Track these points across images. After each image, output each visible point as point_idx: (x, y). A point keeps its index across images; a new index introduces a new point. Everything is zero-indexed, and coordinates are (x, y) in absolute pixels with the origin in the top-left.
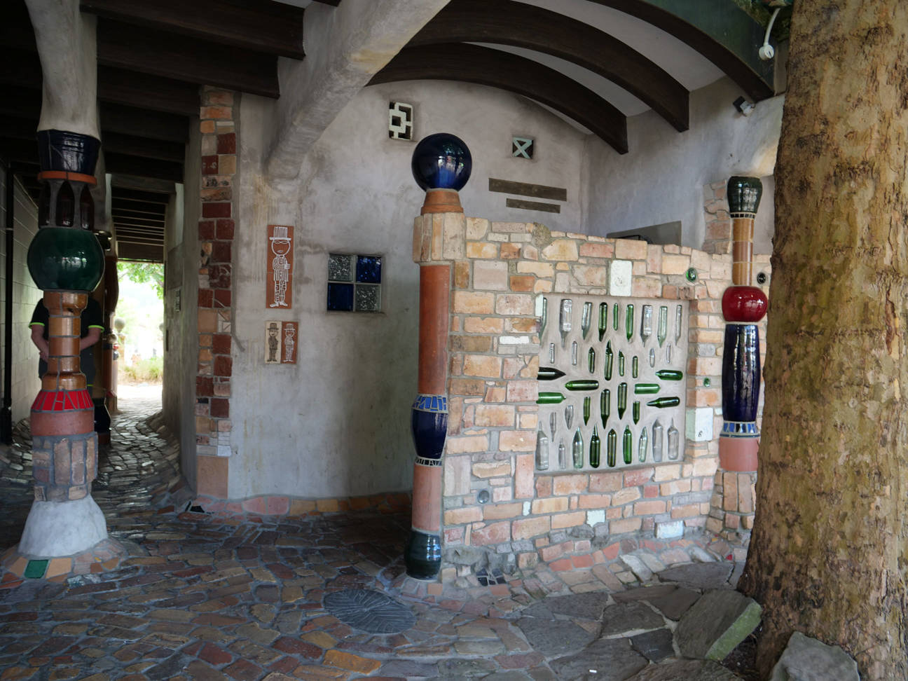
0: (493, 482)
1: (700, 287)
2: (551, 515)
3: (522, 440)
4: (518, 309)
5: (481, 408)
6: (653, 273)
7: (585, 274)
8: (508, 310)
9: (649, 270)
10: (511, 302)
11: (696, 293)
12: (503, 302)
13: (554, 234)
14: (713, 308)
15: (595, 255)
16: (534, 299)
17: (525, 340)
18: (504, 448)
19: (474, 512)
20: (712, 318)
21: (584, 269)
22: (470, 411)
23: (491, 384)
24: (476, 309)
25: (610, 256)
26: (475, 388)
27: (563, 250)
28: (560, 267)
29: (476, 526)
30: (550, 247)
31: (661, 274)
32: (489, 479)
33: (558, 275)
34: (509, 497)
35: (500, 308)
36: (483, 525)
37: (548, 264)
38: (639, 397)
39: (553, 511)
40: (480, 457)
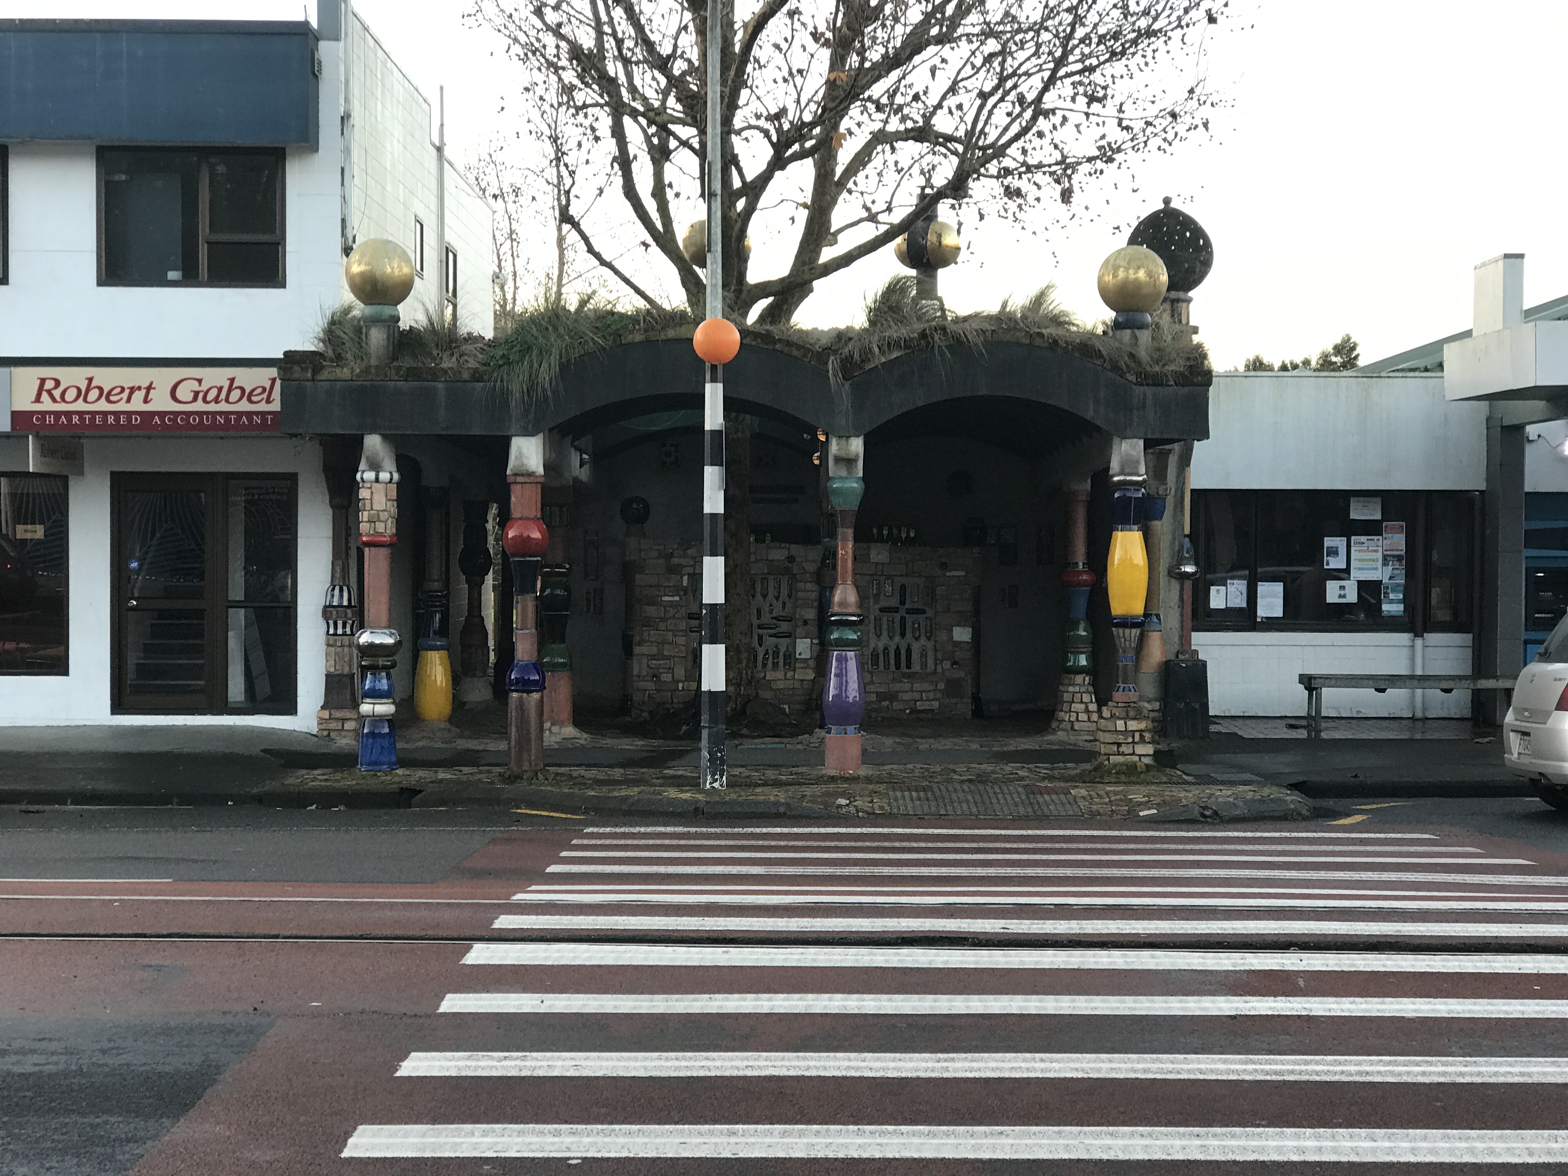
0: (660, 670)
4: (672, 582)
5: (652, 632)
8: (667, 583)
10: (668, 579)
12: (662, 579)
17: (677, 598)
18: (665, 653)
19: (650, 685)
22: (646, 634)
23: (657, 620)
24: (647, 583)
26: (648, 623)
29: (652, 692)
32: (659, 668)
34: (670, 679)
35: (661, 582)
36: (656, 691)
38: (760, 631)
40: (653, 657)
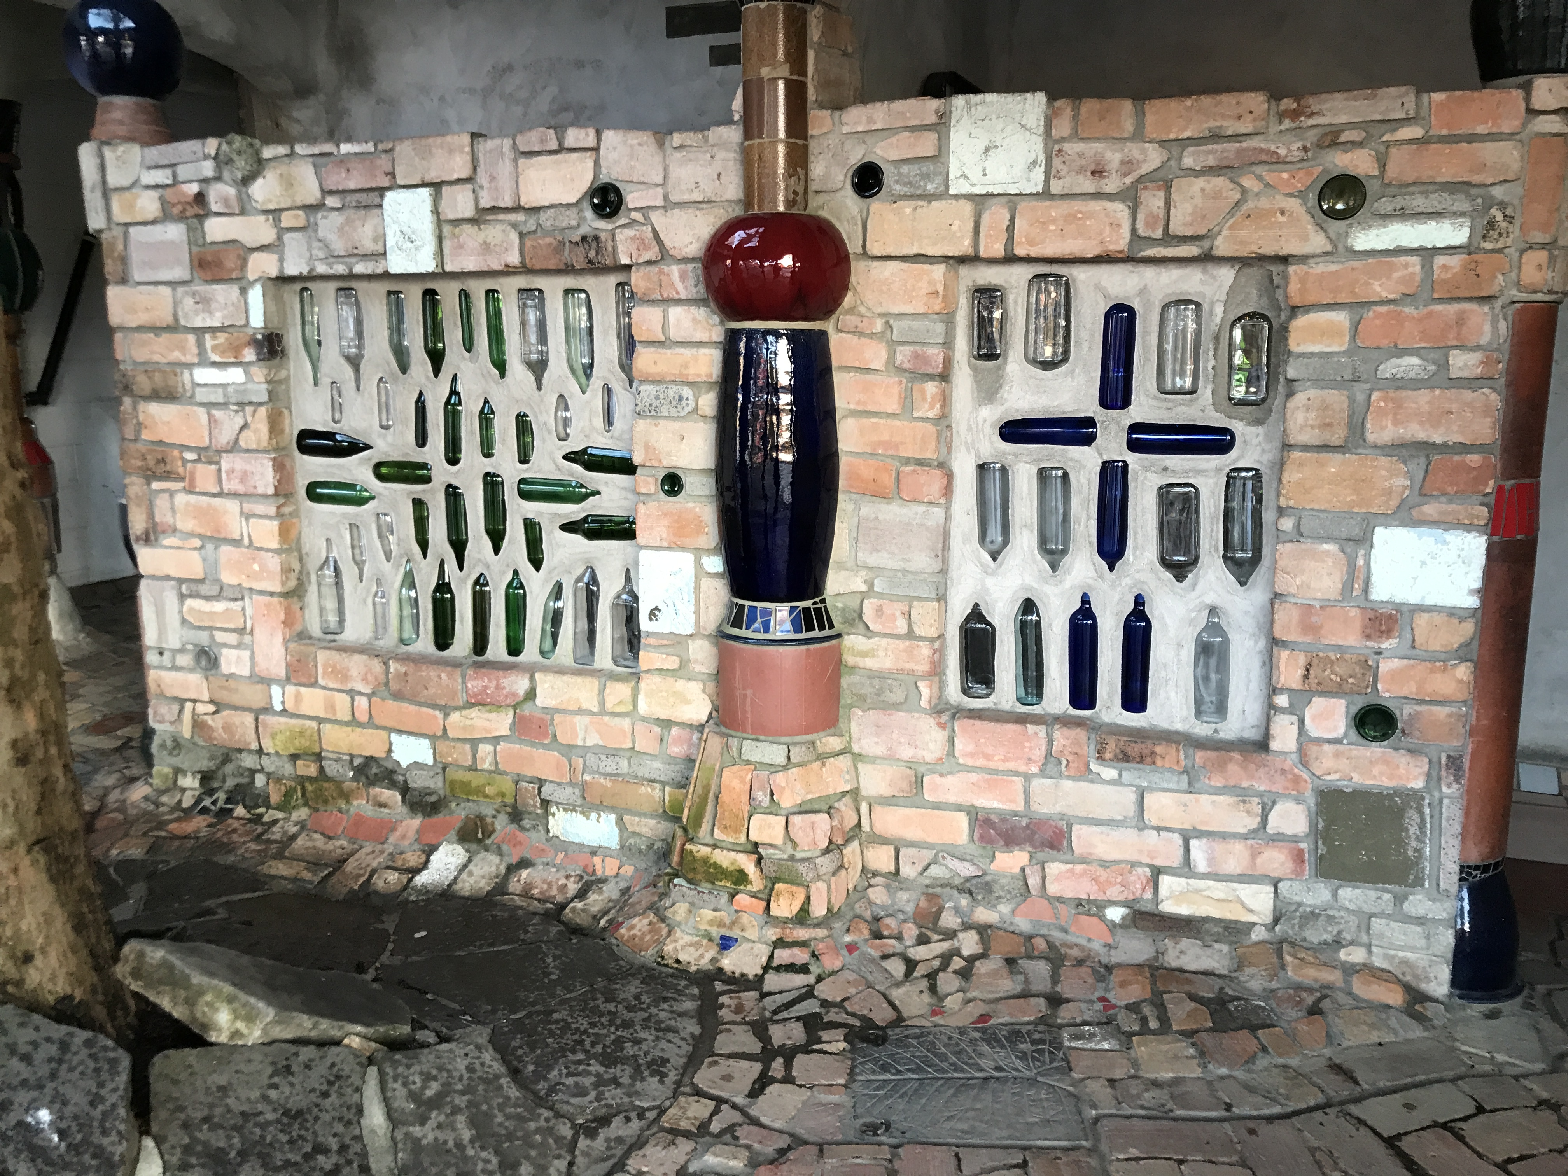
0: (220, 637)
1: (630, 232)
2: (320, 721)
3: (256, 567)
4: (218, 314)
6: (494, 209)
7: (341, 229)
8: (199, 318)
9: (485, 203)
10: (204, 302)
11: (621, 248)
12: (189, 302)
13: (268, 152)
14: (680, 287)
15: (352, 185)
16: (244, 291)
17: (236, 375)
18: (228, 578)
19: (193, 683)
20: (675, 312)
21: (337, 219)
22: (164, 503)
23: (190, 456)
24: (142, 318)
25: (386, 182)
26: (165, 465)
27: (288, 183)
28: (287, 220)
29: (201, 708)
30: (260, 181)
31: (518, 208)
32: (211, 629)
33: (287, 237)
34: (246, 670)
35: (186, 315)
36: (212, 708)
37: (262, 218)
38: (531, 509)
39: (322, 715)
40: (193, 588)
